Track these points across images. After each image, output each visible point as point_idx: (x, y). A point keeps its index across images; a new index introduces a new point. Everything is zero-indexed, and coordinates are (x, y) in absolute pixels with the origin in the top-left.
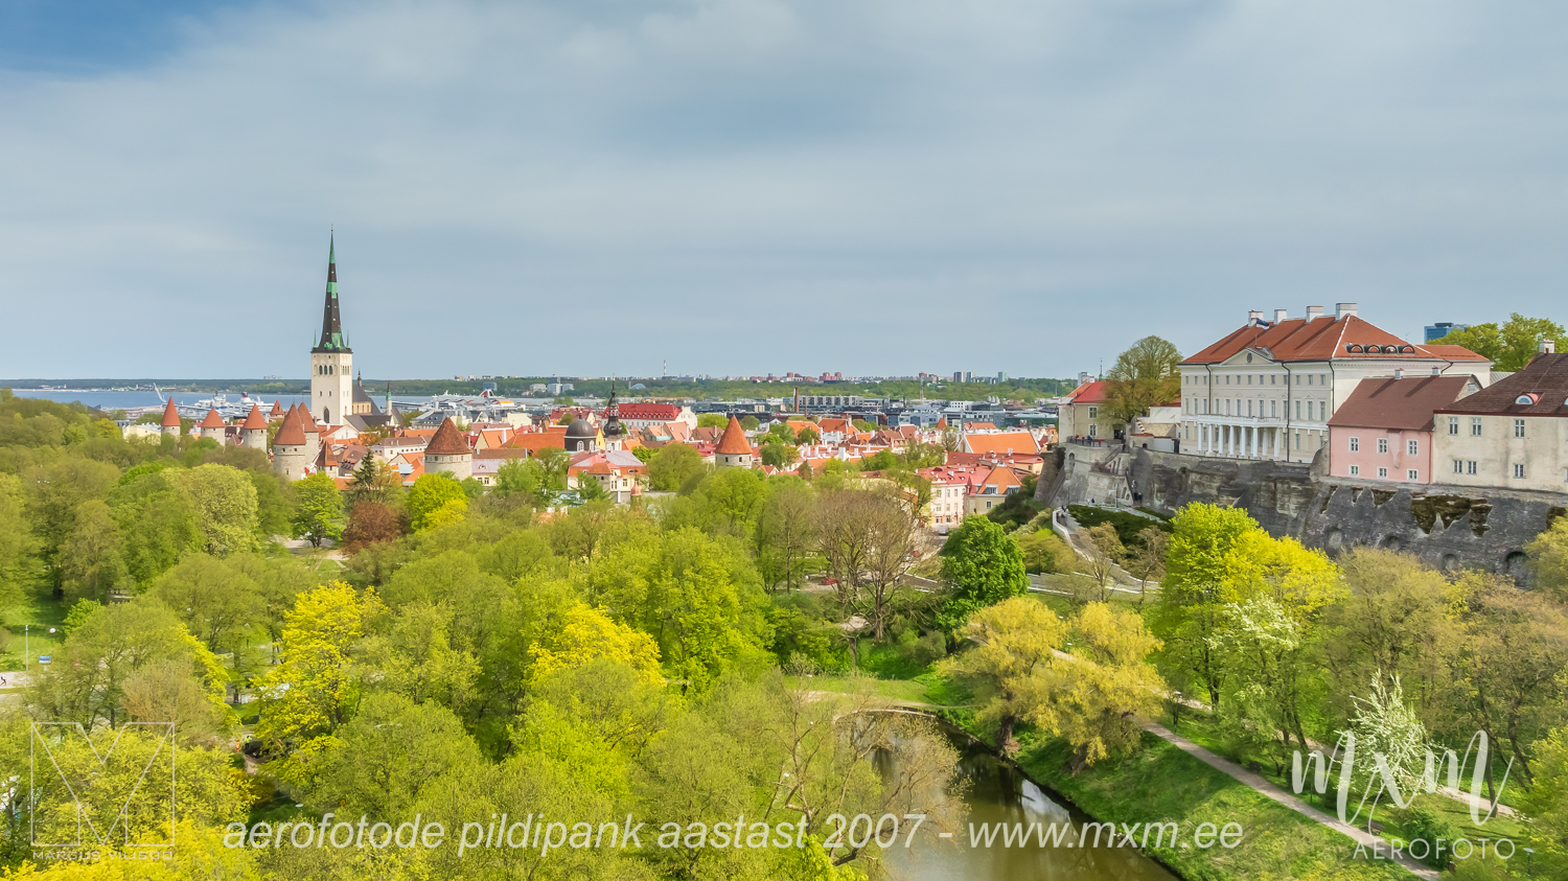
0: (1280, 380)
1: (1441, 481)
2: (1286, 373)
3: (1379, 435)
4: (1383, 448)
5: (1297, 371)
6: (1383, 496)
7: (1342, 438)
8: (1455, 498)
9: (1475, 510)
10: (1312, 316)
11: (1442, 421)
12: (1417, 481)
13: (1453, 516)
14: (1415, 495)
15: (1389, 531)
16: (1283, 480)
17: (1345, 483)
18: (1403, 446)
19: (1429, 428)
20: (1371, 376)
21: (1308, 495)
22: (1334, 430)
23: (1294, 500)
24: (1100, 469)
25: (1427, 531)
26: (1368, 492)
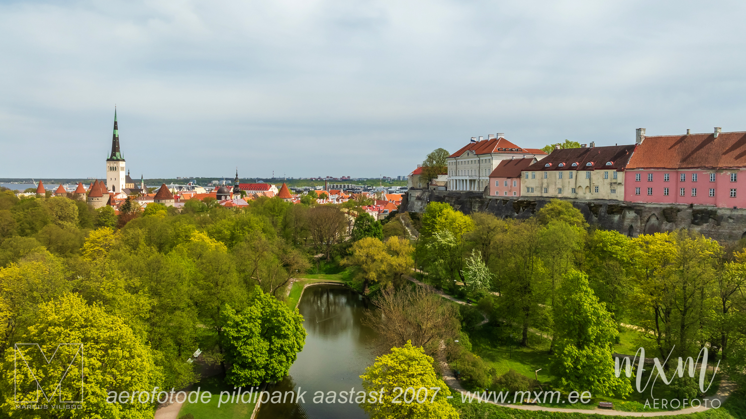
0: (477, 162)
1: (523, 195)
2: (479, 159)
3: (504, 180)
4: (506, 185)
5: (483, 158)
6: (505, 201)
7: (494, 181)
8: (527, 201)
9: (532, 204)
10: (490, 139)
11: (524, 174)
12: (516, 196)
13: (526, 207)
14: (515, 200)
15: (506, 214)
16: (474, 198)
17: (494, 198)
18: (512, 183)
19: (519, 176)
20: (505, 159)
21: (482, 202)
22: (491, 178)
23: (477, 205)
24: (419, 198)
25: (517, 213)
26: (501, 200)
